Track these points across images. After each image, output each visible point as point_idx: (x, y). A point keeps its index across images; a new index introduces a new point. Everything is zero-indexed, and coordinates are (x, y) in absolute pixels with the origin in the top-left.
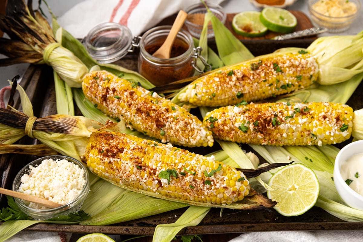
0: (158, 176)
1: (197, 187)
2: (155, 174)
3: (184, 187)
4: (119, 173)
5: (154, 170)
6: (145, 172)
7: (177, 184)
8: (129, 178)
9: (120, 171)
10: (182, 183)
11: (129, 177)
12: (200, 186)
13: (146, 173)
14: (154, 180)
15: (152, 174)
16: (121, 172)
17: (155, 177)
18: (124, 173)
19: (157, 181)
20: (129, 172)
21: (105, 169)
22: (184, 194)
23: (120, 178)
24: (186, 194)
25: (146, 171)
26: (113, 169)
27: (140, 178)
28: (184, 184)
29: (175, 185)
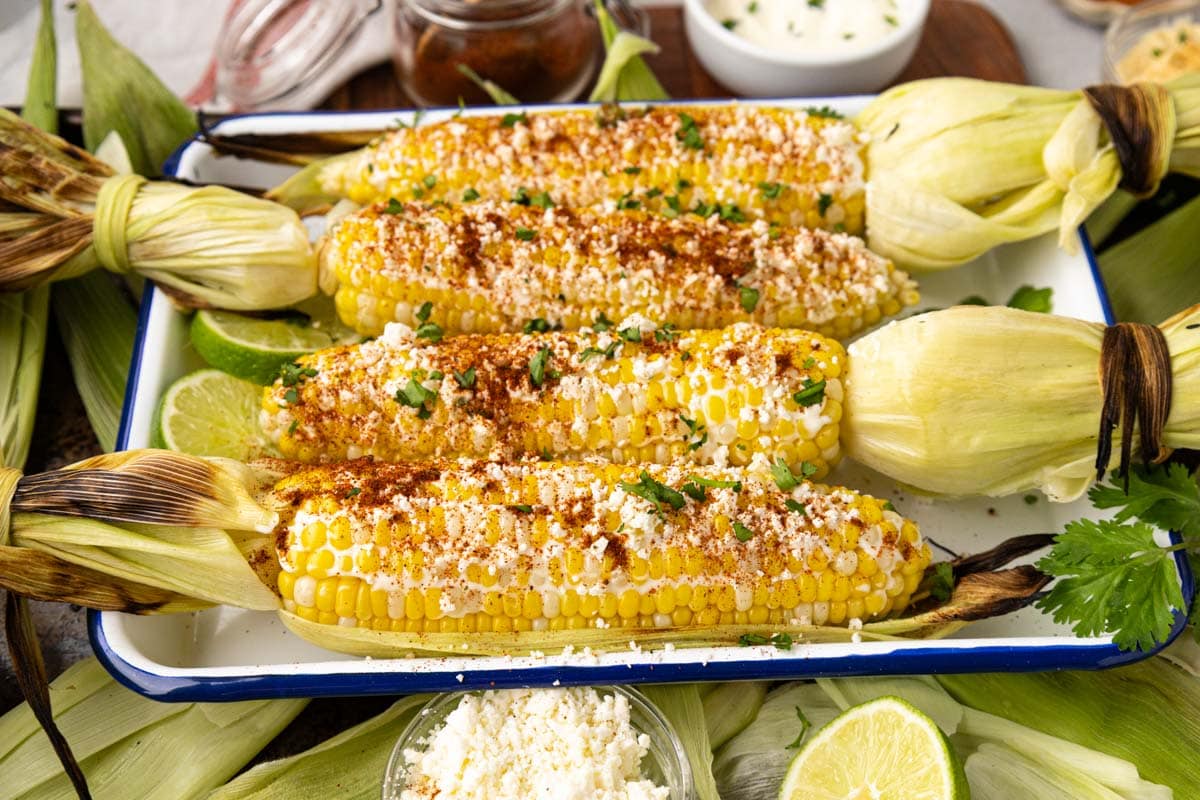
0: (602, 522)
1: (758, 533)
2: (586, 516)
3: (710, 544)
4: (441, 552)
5: (584, 500)
6: (549, 518)
7: (682, 535)
8: (486, 562)
9: (440, 543)
10: (701, 527)
11: (484, 556)
12: (769, 528)
13: (553, 521)
14: (589, 541)
15: (579, 521)
16: (447, 546)
17: (592, 529)
18: (459, 545)
19: (603, 543)
20: (483, 533)
21: (375, 552)
22: (713, 579)
23: (444, 583)
24: (721, 577)
25: (550, 513)
26: (410, 543)
27: (531, 553)
28: (707, 531)
29: (674, 541)
